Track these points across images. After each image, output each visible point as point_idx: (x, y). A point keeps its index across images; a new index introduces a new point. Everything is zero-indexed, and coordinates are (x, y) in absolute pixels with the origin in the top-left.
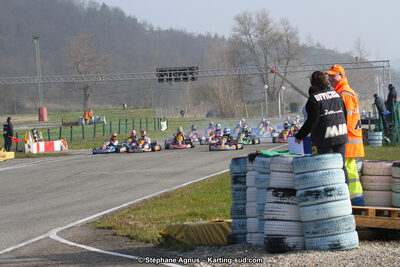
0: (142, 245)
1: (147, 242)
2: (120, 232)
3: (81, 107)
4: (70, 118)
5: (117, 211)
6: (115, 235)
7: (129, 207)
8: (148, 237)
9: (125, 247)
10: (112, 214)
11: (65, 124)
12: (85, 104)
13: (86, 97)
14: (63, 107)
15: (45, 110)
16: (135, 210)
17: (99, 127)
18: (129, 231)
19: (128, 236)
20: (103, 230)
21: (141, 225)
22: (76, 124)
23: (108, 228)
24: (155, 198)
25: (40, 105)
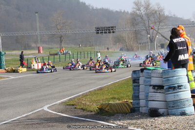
0: (89, 113)
1: (92, 112)
2: (78, 107)
3: (59, 46)
4: (53, 52)
5: (76, 97)
6: (76, 108)
7: (82, 95)
8: (92, 109)
9: (80, 114)
10: (74, 98)
11: (51, 55)
12: (61, 45)
13: (61, 41)
14: (50, 46)
15: (41, 48)
16: (85, 96)
17: (68, 56)
18: (82, 106)
19: (82, 109)
20: (70, 106)
21: (88, 103)
22: (57, 54)
23: (72, 105)
24: (95, 90)
25: (39, 45)
